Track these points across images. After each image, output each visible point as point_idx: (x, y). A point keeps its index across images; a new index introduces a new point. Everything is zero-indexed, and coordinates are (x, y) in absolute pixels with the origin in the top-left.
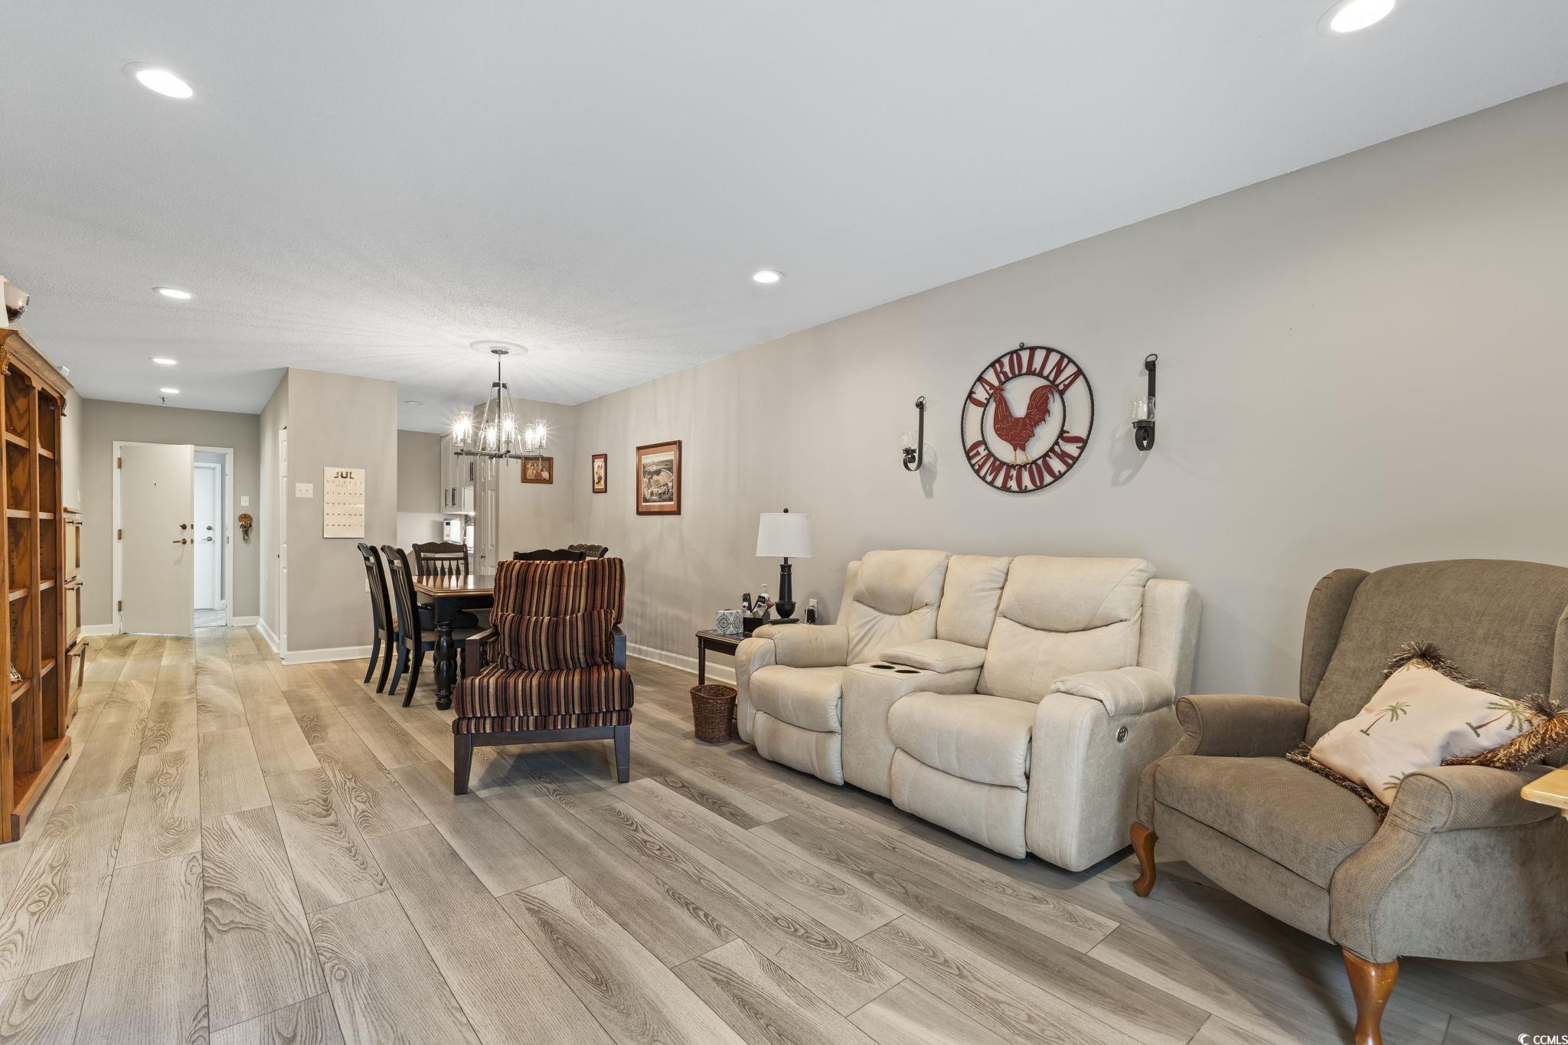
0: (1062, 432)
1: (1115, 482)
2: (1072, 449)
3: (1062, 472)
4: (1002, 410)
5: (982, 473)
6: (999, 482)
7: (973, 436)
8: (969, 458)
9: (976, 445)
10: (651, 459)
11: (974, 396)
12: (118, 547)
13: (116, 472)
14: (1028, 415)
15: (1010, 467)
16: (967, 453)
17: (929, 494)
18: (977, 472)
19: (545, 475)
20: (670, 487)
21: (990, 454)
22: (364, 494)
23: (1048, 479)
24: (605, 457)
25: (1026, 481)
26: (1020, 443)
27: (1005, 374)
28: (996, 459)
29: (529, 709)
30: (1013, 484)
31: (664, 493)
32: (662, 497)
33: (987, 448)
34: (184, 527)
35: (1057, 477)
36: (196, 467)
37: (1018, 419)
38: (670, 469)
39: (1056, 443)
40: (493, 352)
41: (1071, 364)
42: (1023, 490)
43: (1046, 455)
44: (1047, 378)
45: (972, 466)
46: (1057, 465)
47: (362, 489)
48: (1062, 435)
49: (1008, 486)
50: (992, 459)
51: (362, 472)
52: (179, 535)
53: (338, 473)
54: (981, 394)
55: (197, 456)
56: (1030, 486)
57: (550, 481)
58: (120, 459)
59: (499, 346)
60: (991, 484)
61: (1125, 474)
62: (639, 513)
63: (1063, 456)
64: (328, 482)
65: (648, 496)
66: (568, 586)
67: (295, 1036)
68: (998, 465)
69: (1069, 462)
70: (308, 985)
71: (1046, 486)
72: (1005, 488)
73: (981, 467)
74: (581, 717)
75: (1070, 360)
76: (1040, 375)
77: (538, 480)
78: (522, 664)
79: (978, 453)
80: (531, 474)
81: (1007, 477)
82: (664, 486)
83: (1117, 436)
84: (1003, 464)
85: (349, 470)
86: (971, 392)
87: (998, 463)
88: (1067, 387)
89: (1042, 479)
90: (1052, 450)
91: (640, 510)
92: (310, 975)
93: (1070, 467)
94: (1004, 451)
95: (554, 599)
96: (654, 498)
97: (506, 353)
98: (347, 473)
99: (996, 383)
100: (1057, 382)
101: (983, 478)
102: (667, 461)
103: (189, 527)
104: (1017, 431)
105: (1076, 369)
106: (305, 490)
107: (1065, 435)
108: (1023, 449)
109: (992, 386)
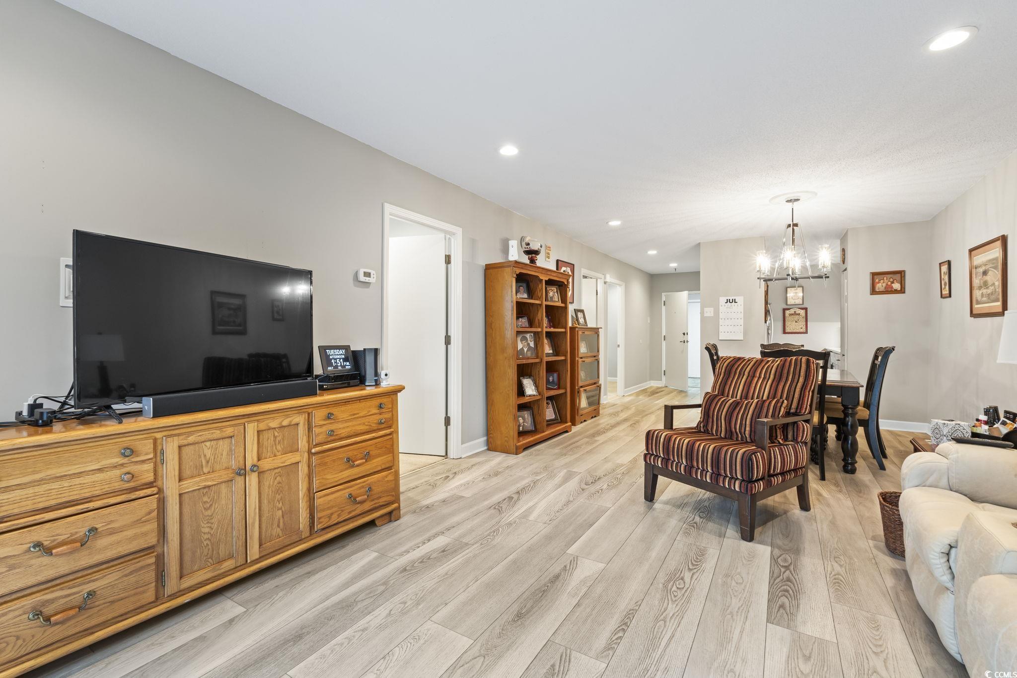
10: (980, 259)
12: (664, 343)
13: (664, 308)
19: (896, 286)
20: (997, 287)
22: (743, 312)
24: (949, 263)
29: (680, 458)
31: (992, 294)
32: (991, 298)
34: (684, 334)
36: (689, 302)
38: (996, 268)
40: (787, 201)
47: (741, 309)
51: (742, 298)
52: (682, 338)
53: (727, 300)
55: (690, 297)
57: (902, 291)
58: (664, 301)
59: (792, 197)
62: (972, 315)
64: (722, 306)
65: (979, 298)
66: (759, 377)
74: (714, 475)
77: (889, 291)
78: (708, 430)
80: (880, 286)
82: (991, 286)
85: (734, 298)
91: (974, 312)
95: (746, 387)
96: (984, 299)
97: (798, 200)
98: (733, 300)
102: (993, 259)
103: (686, 334)
106: (709, 312)
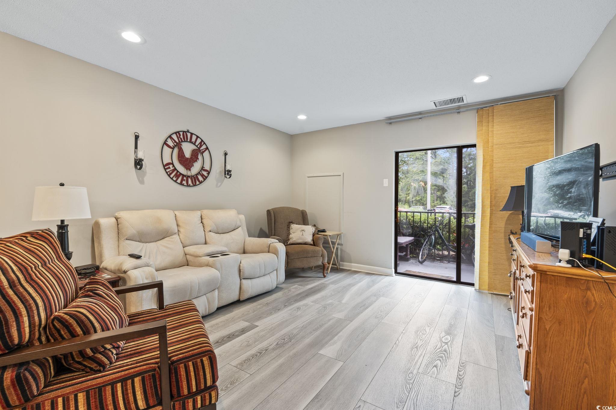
0: (203, 167)
1: (217, 186)
2: (205, 173)
3: (202, 181)
4: (181, 153)
5: (172, 176)
6: (179, 181)
7: (167, 160)
8: (165, 169)
9: (168, 164)
11: (167, 142)
14: (191, 158)
15: (184, 176)
16: (164, 166)
17: (142, 182)
18: (169, 176)
21: (175, 169)
23: (198, 183)
25: (190, 182)
26: (188, 167)
27: (181, 139)
28: (178, 171)
30: (184, 182)
33: (174, 166)
35: (201, 183)
37: (188, 158)
39: (201, 171)
41: (204, 145)
42: (188, 186)
43: (197, 174)
44: (197, 146)
45: (167, 173)
46: (201, 178)
48: (203, 169)
49: (183, 183)
50: (175, 172)
54: (170, 142)
56: (191, 185)
60: (176, 181)
61: (219, 184)
63: (203, 176)
67: (434, 367)
68: (178, 175)
69: (205, 178)
70: (421, 379)
71: (196, 185)
72: (181, 184)
73: (171, 174)
75: (204, 143)
76: (194, 144)
79: (169, 168)
81: (182, 180)
83: (217, 172)
84: (181, 174)
86: (166, 141)
87: (178, 173)
88: (204, 152)
89: (196, 182)
90: (199, 173)
92: (419, 382)
93: (205, 180)
94: (181, 169)
99: (177, 141)
100: (201, 149)
101: (172, 179)
104: (187, 163)
105: (206, 147)
107: (203, 168)
108: (190, 170)
109: (175, 142)
